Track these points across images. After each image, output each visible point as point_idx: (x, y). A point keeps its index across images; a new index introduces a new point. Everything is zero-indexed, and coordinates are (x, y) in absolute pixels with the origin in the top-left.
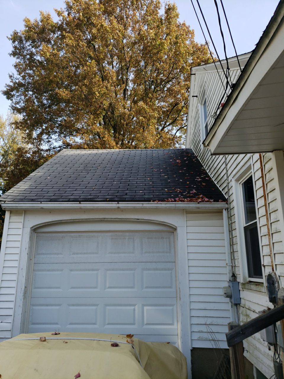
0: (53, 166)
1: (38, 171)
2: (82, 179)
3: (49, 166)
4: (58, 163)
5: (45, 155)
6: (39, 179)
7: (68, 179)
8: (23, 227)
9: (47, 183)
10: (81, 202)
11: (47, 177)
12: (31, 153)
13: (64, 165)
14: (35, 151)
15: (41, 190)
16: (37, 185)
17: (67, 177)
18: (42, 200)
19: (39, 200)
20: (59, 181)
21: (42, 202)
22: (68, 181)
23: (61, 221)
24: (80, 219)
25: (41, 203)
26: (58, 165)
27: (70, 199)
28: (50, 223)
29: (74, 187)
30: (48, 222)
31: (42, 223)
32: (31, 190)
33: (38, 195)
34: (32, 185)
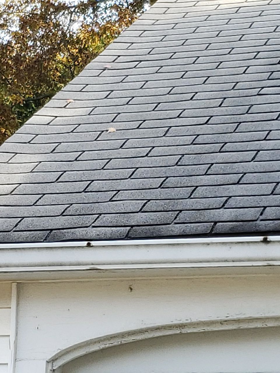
0: (125, 72)
4: (148, 57)
6: (72, 137)
7: (198, 130)
8: (16, 360)
9: (106, 154)
10: (270, 238)
11: (102, 127)
13: (175, 68)
15: (83, 185)
16: (65, 166)
17: (195, 121)
18: (93, 232)
19: (80, 232)
20: (157, 142)
21: (93, 243)
22: (200, 140)
24: (267, 319)
25: (89, 245)
26: (145, 68)
27: (216, 223)
29: (228, 168)
32: (40, 189)
33: (72, 210)
34: (40, 167)
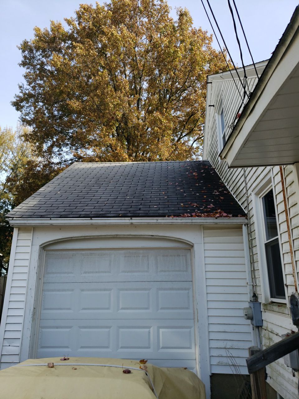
0: (63, 180)
1: (48, 186)
2: (94, 194)
3: (59, 181)
4: (69, 177)
5: (56, 168)
6: (49, 194)
7: (79, 194)
8: (32, 245)
9: (57, 198)
10: (92, 218)
11: (57, 192)
12: (42, 167)
13: (75, 180)
14: (46, 164)
15: (51, 205)
16: (47, 201)
17: (79, 192)
18: (52, 216)
19: (49, 216)
20: (69, 196)
21: (52, 219)
22: (79, 196)
23: (72, 238)
24: (91, 236)
25: (50, 219)
26: (68, 179)
27: (80, 215)
28: (60, 240)
29: (85, 203)
30: (58, 240)
31: (52, 241)
32: (40, 206)
33: (47, 211)
34: (41, 201)
